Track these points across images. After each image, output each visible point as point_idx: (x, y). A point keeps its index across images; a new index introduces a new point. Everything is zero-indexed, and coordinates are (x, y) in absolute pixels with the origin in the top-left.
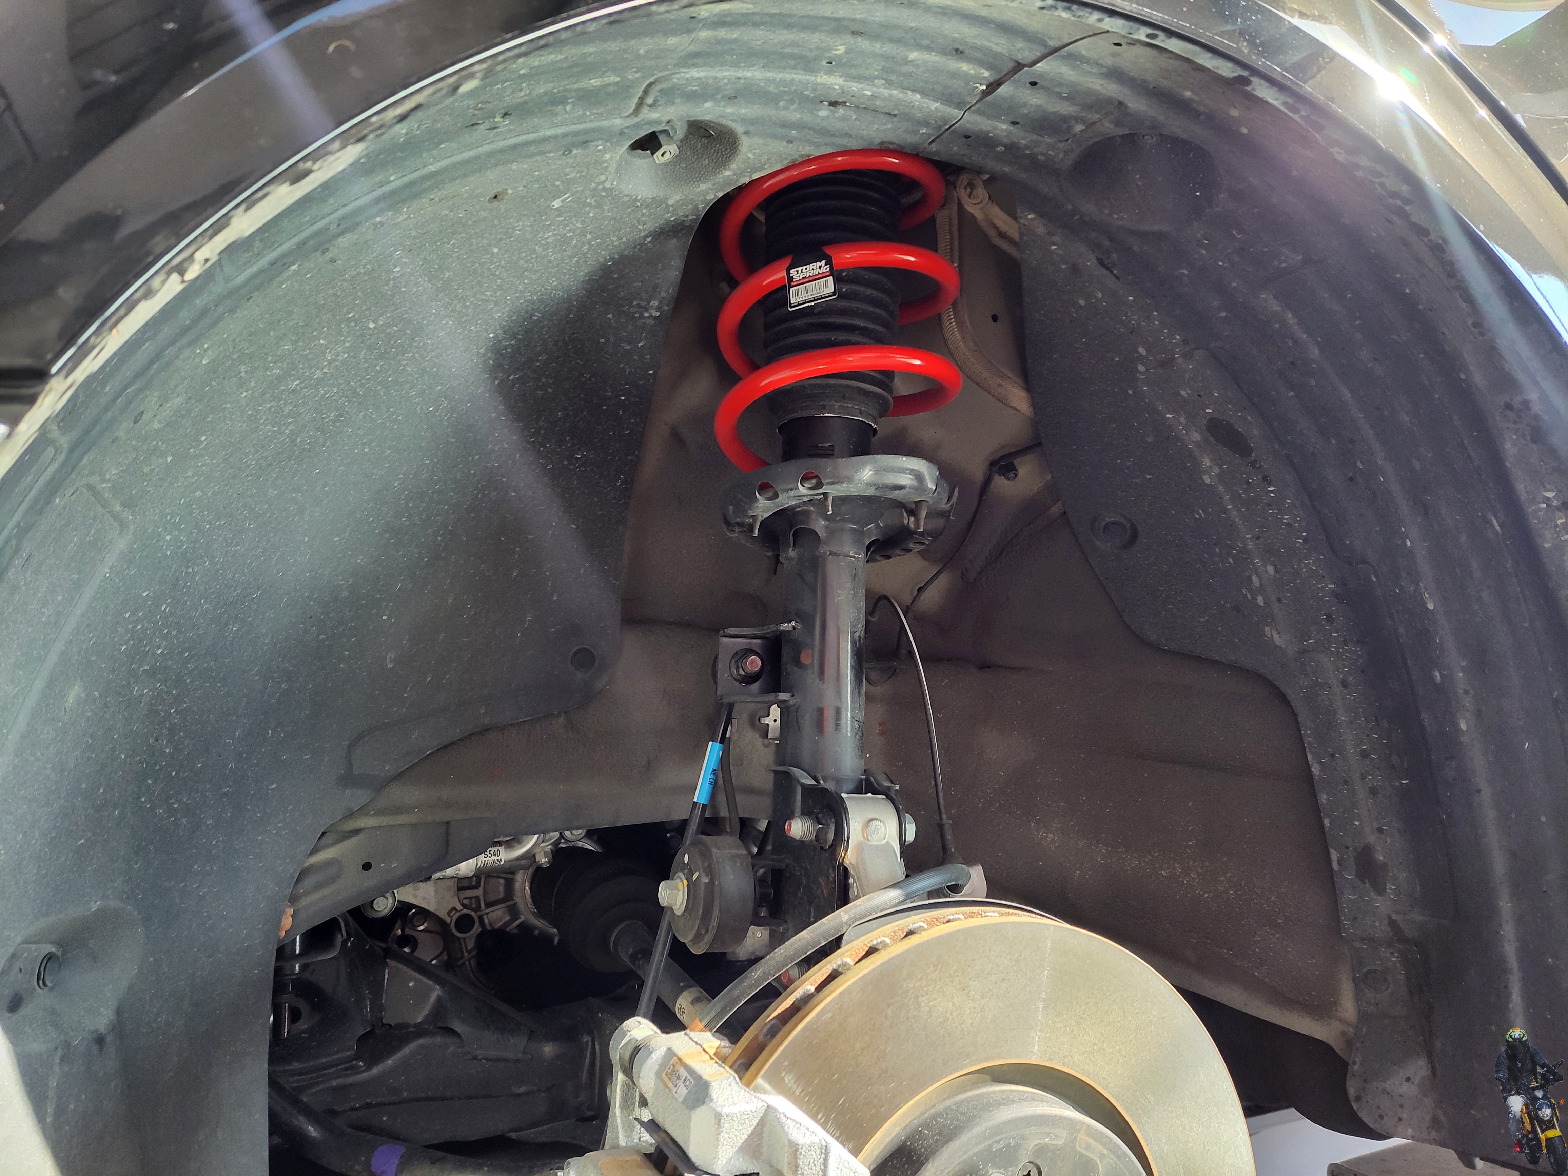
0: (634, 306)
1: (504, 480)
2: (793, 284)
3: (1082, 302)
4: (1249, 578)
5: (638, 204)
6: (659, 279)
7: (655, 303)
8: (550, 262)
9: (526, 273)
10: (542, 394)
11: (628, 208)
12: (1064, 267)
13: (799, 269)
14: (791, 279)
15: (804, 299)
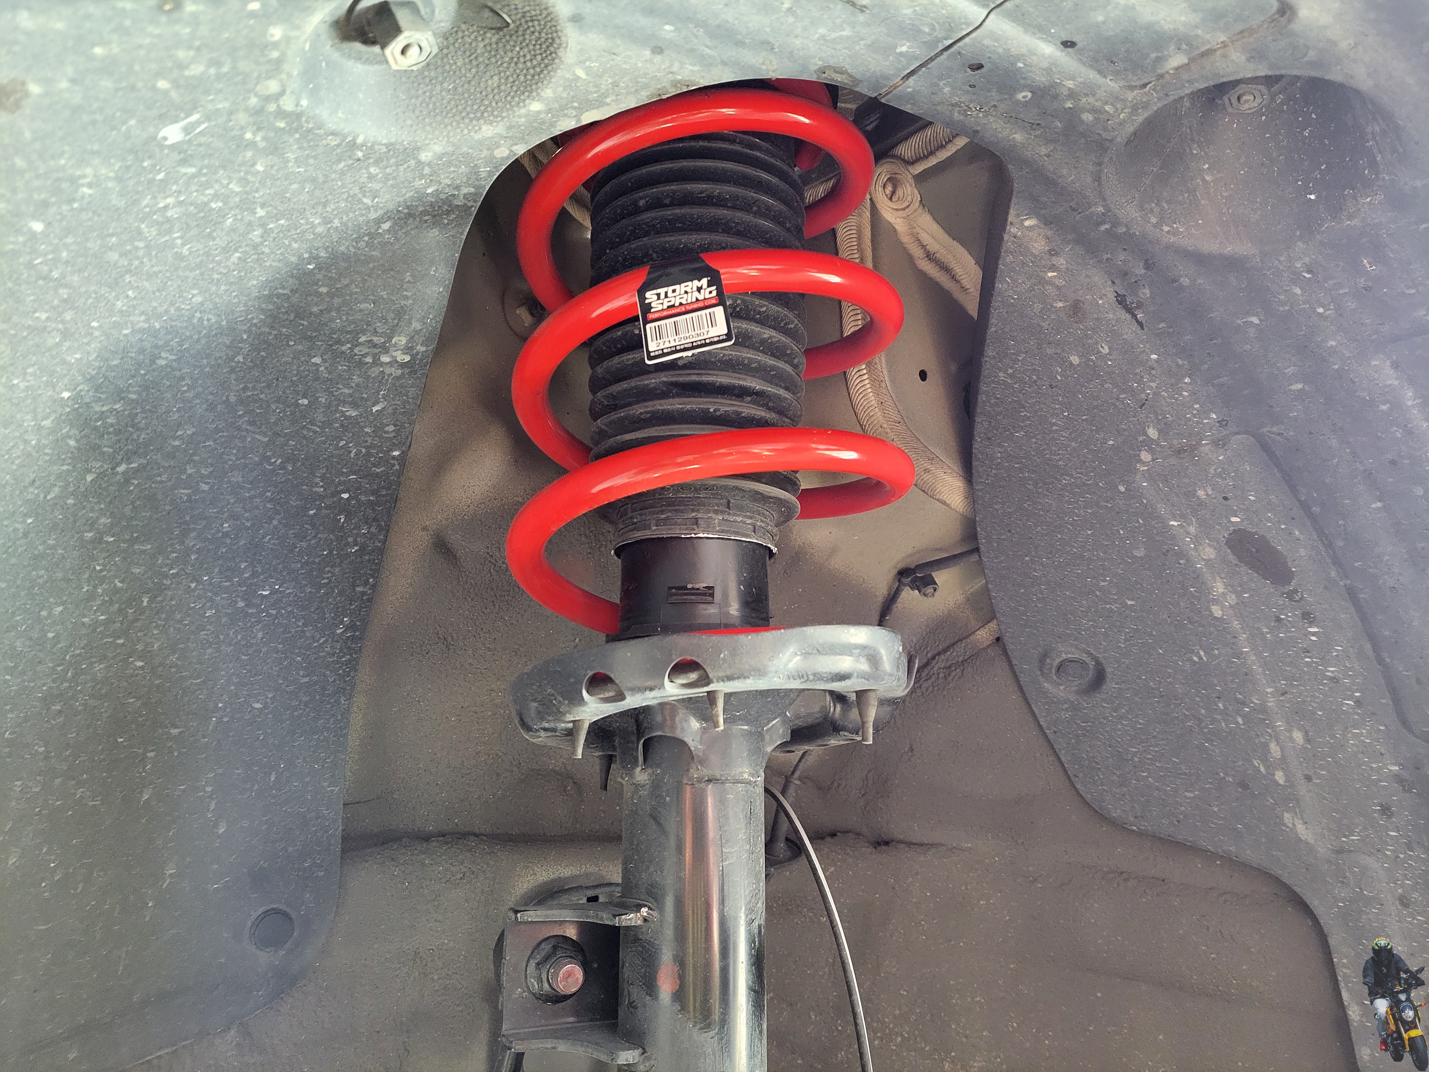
0: (360, 344)
1: (121, 641)
2: (651, 316)
3: (1075, 360)
4: (1266, 746)
5: (360, 154)
6: (407, 298)
7: (401, 340)
8: (180, 257)
9: (128, 278)
10: (189, 496)
11: (339, 161)
12: (1060, 304)
13: (662, 291)
14: (647, 308)
15: (673, 344)
